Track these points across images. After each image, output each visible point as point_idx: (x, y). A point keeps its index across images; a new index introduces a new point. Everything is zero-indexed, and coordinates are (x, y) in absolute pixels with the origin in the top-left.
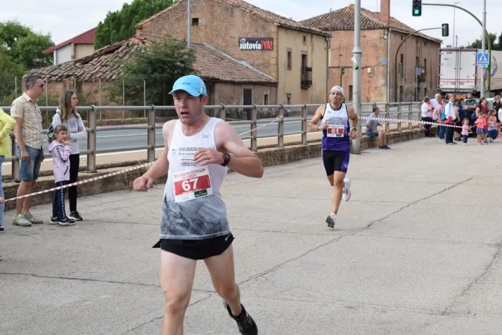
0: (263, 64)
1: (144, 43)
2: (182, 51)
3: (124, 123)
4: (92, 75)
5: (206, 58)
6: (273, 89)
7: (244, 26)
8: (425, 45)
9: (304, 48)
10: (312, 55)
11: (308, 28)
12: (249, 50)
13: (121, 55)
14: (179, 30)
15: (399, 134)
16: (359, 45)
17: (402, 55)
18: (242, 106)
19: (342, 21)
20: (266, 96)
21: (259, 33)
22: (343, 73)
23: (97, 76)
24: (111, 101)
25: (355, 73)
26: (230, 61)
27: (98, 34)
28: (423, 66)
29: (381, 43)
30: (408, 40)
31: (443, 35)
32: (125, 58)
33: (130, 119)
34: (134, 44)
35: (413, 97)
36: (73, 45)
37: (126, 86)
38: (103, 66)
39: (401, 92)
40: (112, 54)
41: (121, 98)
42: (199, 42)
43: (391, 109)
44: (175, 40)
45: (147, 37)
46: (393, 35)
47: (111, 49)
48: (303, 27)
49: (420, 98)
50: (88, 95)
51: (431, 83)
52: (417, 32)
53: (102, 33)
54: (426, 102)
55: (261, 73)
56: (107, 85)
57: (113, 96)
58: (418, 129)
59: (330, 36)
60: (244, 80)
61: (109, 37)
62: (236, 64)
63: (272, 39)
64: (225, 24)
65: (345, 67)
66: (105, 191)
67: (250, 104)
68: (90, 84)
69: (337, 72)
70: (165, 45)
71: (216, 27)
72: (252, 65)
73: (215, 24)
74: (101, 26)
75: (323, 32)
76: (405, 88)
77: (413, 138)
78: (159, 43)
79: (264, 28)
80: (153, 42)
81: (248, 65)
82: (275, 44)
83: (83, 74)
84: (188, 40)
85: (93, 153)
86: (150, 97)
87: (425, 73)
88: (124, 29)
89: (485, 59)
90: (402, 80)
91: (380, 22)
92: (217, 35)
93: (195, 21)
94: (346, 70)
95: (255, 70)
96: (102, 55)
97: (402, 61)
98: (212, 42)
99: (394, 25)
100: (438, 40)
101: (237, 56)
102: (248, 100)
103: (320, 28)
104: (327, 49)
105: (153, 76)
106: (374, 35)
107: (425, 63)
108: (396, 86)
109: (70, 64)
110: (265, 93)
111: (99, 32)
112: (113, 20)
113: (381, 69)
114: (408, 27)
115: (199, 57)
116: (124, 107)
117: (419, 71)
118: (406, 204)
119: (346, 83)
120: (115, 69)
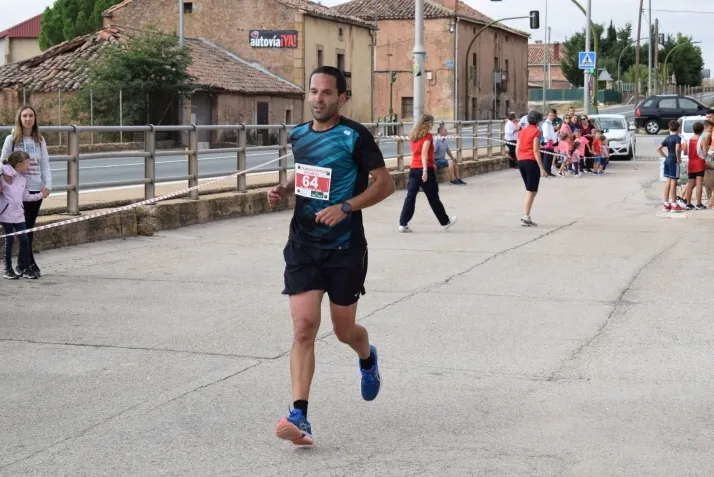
0: (283, 68)
1: (116, 38)
2: (173, 49)
3: (94, 150)
4: (45, 83)
5: (204, 59)
6: (299, 102)
7: (257, 14)
8: (507, 40)
9: (341, 46)
10: (351, 56)
11: (345, 17)
12: (264, 47)
13: (84, 55)
14: (164, 20)
15: (474, 164)
16: (422, 42)
17: (475, 55)
18: (255, 126)
19: (391, 7)
20: (288, 112)
21: (278, 24)
22: (394, 80)
23: (52, 84)
24: (72, 118)
25: (416, 80)
26: (237, 63)
27: (45, 24)
28: (504, 69)
29: (445, 37)
30: (483, 33)
31: (532, 27)
32: (90, 59)
33: (100, 144)
34: (103, 40)
35: (490, 113)
36: (7, 39)
37: (94, 99)
38: (60, 71)
39: (474, 106)
40: (70, 55)
41: (86, 115)
42: (194, 37)
43: (464, 129)
44: (161, 34)
45: (122, 29)
46: (462, 27)
47: (71, 46)
48: (338, 15)
49: (500, 115)
50: (40, 111)
51: (515, 94)
52: (495, 23)
53: (50, 23)
54: (511, 119)
55: (280, 79)
56: (67, 97)
57: (76, 112)
58: (501, 157)
59: (375, 29)
60: (258, 90)
61: (61, 28)
62: (245, 67)
63: (296, 33)
64: (230, 11)
65: (397, 72)
66: (91, 240)
67: (267, 123)
68: (43, 97)
69: (385, 79)
70: (148, 42)
71: (217, 15)
72: (269, 68)
73: (216, 10)
74: (49, 12)
75: (366, 22)
76: (479, 102)
77: (493, 170)
78: (140, 39)
79: (284, 17)
80: (131, 37)
81: (262, 69)
82: (300, 39)
83: (32, 81)
84: (180, 34)
85: (75, 189)
86: (128, 114)
87: (507, 80)
88: (83, 17)
89: (590, 60)
90: (474, 90)
91: (444, 9)
92: (219, 27)
93: (188, 7)
94: (397, 76)
95: (272, 75)
96: (58, 55)
97: (475, 63)
98: (210, 37)
99: (464, 13)
100: (525, 34)
101: (247, 57)
102: (263, 118)
103: (360, 17)
104: (372, 45)
105: (134, 84)
106: (437, 27)
107: (507, 67)
108: (467, 97)
109: (13, 67)
110: (286, 109)
111: (46, 21)
112: (67, 5)
113: (447, 74)
114: (483, 16)
115: (195, 58)
116: (92, 127)
117: (499, 77)
118: (493, 255)
119: (397, 95)
120: (78, 74)
